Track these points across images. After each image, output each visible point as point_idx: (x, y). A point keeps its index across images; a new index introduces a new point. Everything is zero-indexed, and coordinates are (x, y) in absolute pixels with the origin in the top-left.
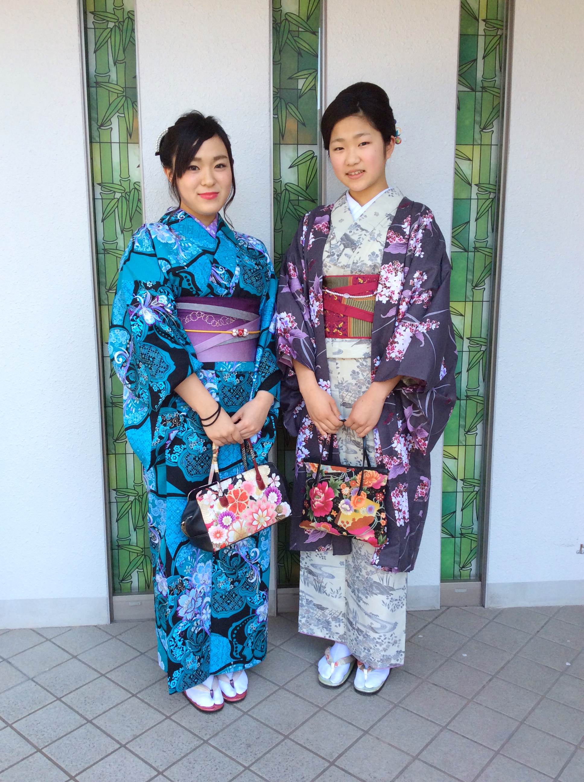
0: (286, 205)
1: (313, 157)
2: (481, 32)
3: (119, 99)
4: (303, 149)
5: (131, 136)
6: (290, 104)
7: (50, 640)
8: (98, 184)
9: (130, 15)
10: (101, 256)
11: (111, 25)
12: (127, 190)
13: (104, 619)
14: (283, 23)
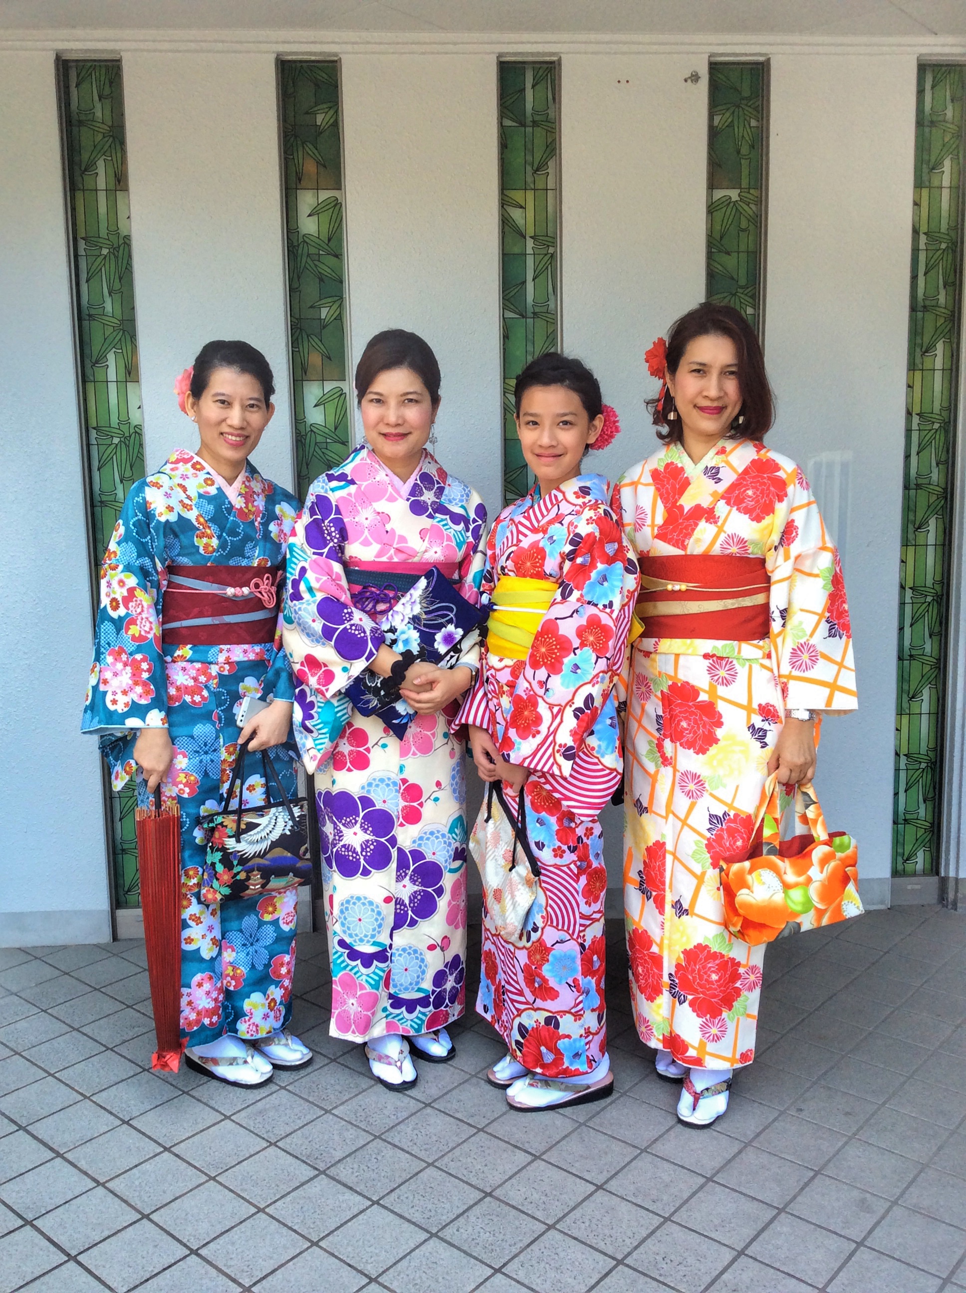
0: (312, 450)
1: (341, 395)
2: (529, 250)
3: (115, 333)
4: (329, 386)
5: (129, 374)
6: (313, 337)
7: (40, 959)
8: (94, 428)
9: (127, 241)
10: (98, 509)
11: (105, 251)
12: (127, 434)
13: (105, 936)
14: (301, 246)
